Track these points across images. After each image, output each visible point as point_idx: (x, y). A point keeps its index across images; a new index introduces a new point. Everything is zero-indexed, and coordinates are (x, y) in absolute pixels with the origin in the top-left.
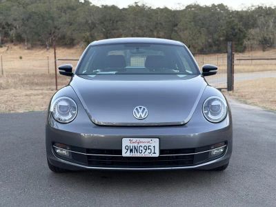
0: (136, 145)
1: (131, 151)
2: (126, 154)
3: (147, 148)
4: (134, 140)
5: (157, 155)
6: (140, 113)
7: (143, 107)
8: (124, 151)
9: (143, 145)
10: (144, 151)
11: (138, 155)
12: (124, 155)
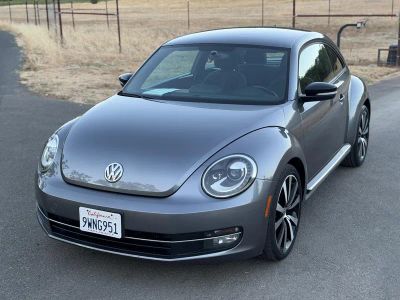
0: (95, 218)
1: (90, 225)
2: (84, 228)
3: (107, 225)
4: (93, 211)
5: (119, 236)
6: (112, 174)
7: (118, 165)
8: (82, 223)
9: (103, 219)
10: (104, 228)
11: (97, 232)
12: (82, 228)
